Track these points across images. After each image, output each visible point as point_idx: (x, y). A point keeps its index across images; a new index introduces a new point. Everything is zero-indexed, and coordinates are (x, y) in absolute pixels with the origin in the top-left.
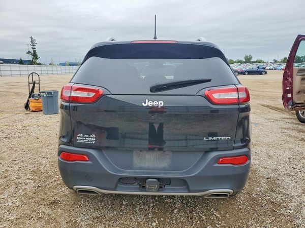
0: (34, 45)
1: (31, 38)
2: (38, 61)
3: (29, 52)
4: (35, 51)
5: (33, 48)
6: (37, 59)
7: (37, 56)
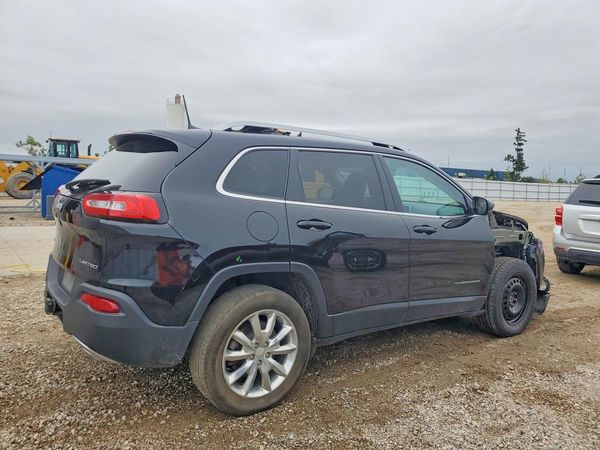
0: (520, 144)
1: (518, 131)
2: (524, 174)
3: (509, 158)
4: (520, 156)
5: (518, 150)
6: (522, 169)
7: (523, 165)
